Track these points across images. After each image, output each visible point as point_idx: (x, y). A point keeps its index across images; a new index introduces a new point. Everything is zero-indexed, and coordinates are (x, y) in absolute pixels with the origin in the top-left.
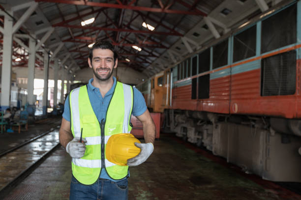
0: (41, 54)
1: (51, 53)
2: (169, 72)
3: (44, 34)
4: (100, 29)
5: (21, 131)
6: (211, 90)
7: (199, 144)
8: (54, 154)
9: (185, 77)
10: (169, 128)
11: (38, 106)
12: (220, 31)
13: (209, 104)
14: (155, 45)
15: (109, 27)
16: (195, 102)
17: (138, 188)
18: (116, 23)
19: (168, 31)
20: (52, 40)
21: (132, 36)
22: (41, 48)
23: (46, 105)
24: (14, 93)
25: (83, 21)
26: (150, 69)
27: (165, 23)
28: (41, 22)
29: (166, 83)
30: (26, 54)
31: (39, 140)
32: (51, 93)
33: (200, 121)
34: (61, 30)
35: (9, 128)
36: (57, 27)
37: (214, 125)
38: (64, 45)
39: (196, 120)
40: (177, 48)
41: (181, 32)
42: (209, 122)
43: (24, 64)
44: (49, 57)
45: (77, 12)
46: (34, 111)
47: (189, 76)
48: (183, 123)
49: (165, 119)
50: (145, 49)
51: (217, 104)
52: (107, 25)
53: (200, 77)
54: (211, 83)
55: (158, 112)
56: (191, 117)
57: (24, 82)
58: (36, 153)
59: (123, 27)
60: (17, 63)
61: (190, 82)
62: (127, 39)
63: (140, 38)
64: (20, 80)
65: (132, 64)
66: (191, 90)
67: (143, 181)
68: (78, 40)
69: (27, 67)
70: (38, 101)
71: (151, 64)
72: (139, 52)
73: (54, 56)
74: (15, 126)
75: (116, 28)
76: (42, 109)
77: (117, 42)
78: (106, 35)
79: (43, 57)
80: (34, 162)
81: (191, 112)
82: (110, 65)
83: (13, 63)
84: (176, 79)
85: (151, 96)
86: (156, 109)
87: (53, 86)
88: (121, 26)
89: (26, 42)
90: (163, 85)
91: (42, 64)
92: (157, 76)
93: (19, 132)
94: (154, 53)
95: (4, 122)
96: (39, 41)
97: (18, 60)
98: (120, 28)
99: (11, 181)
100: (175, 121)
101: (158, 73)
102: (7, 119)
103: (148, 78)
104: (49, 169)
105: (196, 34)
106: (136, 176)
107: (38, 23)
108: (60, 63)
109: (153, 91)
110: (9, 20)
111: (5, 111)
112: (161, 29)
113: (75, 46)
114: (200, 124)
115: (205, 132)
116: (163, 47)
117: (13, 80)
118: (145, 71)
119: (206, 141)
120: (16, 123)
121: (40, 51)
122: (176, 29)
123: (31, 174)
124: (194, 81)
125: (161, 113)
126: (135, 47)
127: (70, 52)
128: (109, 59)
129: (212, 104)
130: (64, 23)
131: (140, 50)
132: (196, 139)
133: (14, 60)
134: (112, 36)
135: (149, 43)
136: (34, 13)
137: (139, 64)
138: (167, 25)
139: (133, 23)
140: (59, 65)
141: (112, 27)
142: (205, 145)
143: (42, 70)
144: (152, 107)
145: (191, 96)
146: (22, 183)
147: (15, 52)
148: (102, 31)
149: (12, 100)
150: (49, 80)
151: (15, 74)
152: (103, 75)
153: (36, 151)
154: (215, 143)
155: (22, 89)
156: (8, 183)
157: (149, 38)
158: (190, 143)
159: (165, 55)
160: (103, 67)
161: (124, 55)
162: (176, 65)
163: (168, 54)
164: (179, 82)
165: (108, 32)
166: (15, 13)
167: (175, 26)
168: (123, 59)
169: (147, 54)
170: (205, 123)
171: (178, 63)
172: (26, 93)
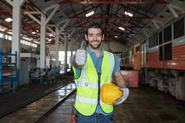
0: (63, 36)
1: (69, 35)
2: (143, 43)
3: (64, 23)
4: (98, 18)
5: (52, 83)
6: (173, 54)
7: (166, 92)
8: (70, 97)
9: (154, 46)
10: (145, 81)
11: (62, 68)
12: (179, 13)
13: (172, 64)
14: (134, 26)
15: (103, 16)
16: (162, 63)
17: (123, 121)
18: (108, 13)
19: (142, 16)
20: (69, 27)
21: (118, 21)
22: (63, 32)
23: (66, 67)
24: (48, 60)
25: (87, 14)
26: (131, 42)
27: (139, 11)
28: (62, 17)
29: (142, 51)
30: (54, 36)
31: (62, 88)
32: (70, 59)
33: (166, 76)
34: (74, 20)
35: (45, 81)
36: (72, 19)
37: (176, 78)
38: (76, 30)
39: (163, 75)
40: (149, 27)
41: (151, 16)
42: (173, 77)
43: (53, 42)
44: (67, 38)
45: (83, 9)
46: (59, 71)
47: (157, 45)
48: (154, 77)
49: (142, 75)
50: (128, 29)
51: (178, 64)
52: (102, 15)
53: (165, 45)
54: (173, 49)
55: (137, 70)
56: (160, 73)
57: (53, 53)
58: (59, 97)
59: (112, 15)
60: (50, 42)
61: (158, 49)
62: (115, 23)
63: (123, 22)
64: (51, 52)
65: (119, 40)
66: (159, 54)
67: (126, 116)
68: (84, 26)
69: (55, 44)
70: (62, 65)
71: (131, 38)
72: (123, 31)
73: (70, 36)
74: (48, 80)
75: (107, 16)
76: (64, 69)
77: (109, 26)
78: (101, 22)
79: (64, 38)
80: (58, 102)
81: (159, 69)
82: (99, 38)
83: (47, 42)
84: (148, 48)
85: (131, 60)
86: (135, 68)
87: (70, 55)
88: (111, 15)
89: (54, 29)
90: (140, 52)
91: (63, 42)
92: (136, 46)
93: (51, 84)
94: (133, 31)
95: (42, 77)
96: (61, 28)
97: (50, 40)
98: (110, 16)
99: (44, 114)
100: (149, 76)
101: (136, 44)
102: (44, 76)
103: (130, 47)
104: (67, 107)
105: (162, 17)
106: (122, 113)
107: (60, 17)
108: (74, 41)
109: (133, 56)
110: (44, 17)
111: (42, 71)
112: (137, 15)
113: (83, 30)
114: (167, 78)
115: (170, 83)
116: (139, 27)
117: (47, 52)
118: (128, 44)
119: (171, 90)
120: (49, 78)
121: (62, 34)
122: (148, 14)
123: (56, 110)
124: (161, 48)
125: (139, 71)
126: (121, 28)
127: (80, 33)
128: (98, 35)
129: (174, 64)
130: (76, 16)
131: (124, 29)
132: (164, 88)
133: (47, 41)
134: (105, 22)
135: (129, 25)
136: (58, 11)
137: (123, 39)
138: (142, 12)
139: (118, 12)
140: (73, 42)
141: (105, 16)
142: (170, 92)
143: (64, 46)
144: (132, 67)
145: (159, 59)
146: (51, 115)
147: (48, 35)
148: (99, 19)
149: (46, 65)
150: (68, 52)
151: (48, 49)
152: (95, 45)
153: (59, 95)
154: (177, 91)
155: (53, 57)
156: (43, 115)
157: (130, 22)
158: (160, 91)
159: (140, 32)
160: (95, 40)
161: (113, 34)
162: (147, 38)
163: (143, 31)
164: (150, 49)
165: (103, 19)
166: (47, 12)
167: (147, 12)
168: (113, 36)
169: (129, 32)
170: (170, 77)
171: (149, 37)
172: (55, 60)
